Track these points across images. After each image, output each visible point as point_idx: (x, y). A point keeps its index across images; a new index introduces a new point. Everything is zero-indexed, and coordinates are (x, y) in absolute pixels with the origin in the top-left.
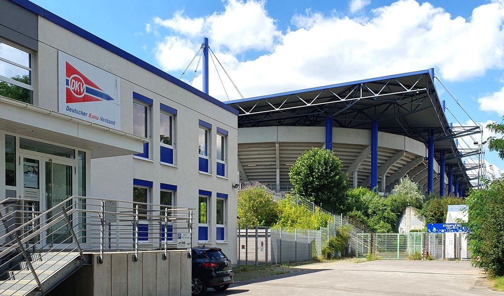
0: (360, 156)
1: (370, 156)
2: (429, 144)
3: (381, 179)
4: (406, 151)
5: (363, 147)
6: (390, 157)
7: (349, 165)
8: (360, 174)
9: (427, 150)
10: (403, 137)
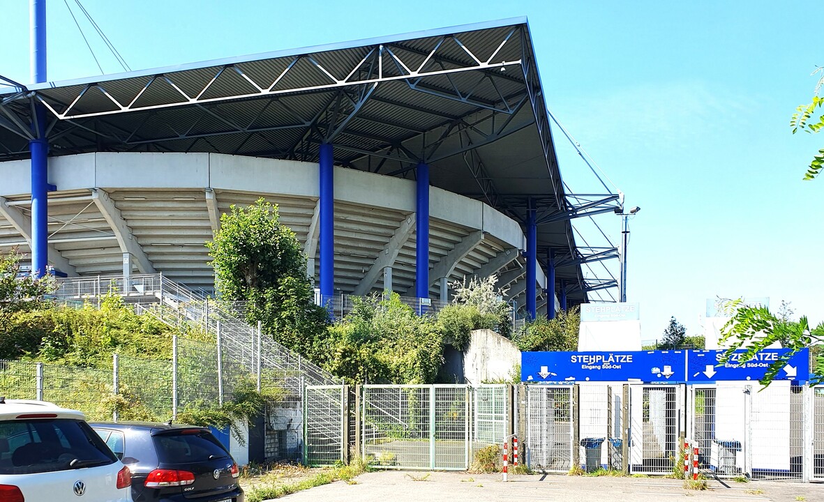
0: (397, 236)
1: (415, 237)
2: (527, 228)
3: (438, 288)
4: (485, 233)
5: (400, 216)
6: (455, 243)
7: (377, 255)
8: (397, 274)
9: (525, 239)
10: (479, 203)
